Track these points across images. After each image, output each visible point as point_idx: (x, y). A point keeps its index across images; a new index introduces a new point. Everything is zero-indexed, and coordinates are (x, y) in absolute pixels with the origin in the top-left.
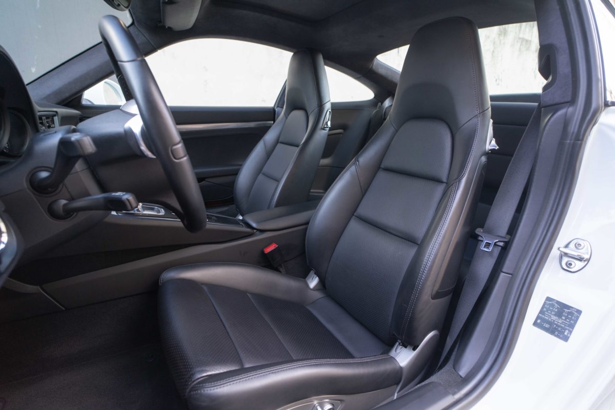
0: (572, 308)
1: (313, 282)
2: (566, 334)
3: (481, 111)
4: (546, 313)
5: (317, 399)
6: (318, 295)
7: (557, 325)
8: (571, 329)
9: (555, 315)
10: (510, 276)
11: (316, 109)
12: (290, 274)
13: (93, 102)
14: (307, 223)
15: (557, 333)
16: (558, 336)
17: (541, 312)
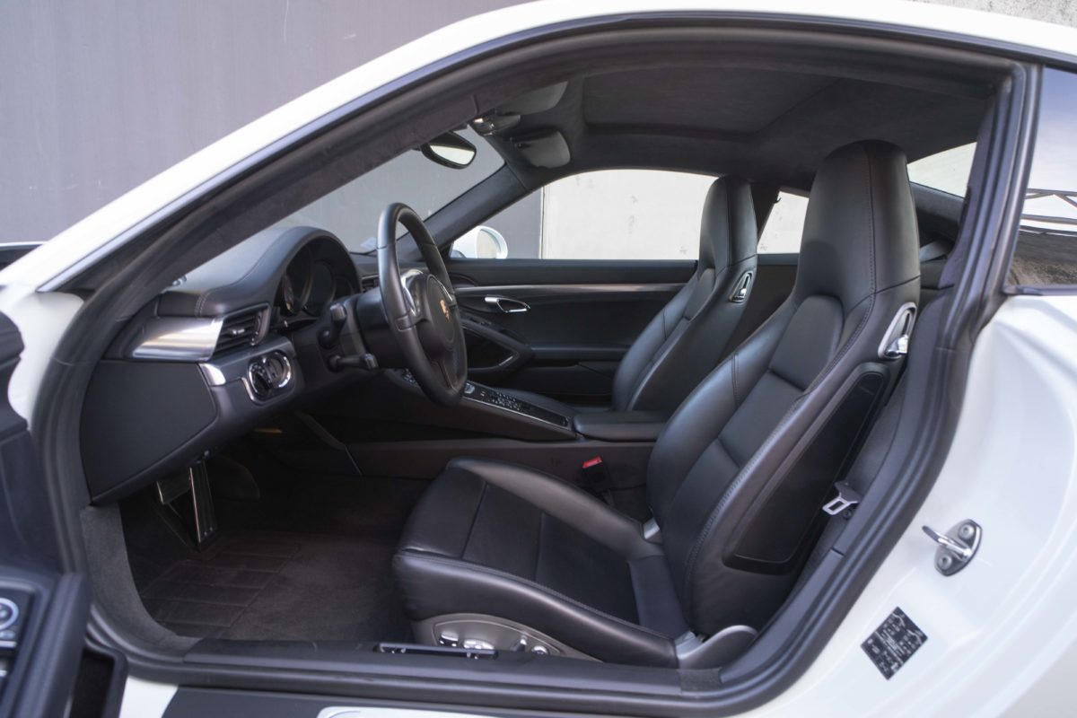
0: (918, 630)
1: (651, 531)
2: (893, 668)
3: (878, 290)
4: (885, 631)
5: (528, 631)
6: (652, 551)
7: (889, 654)
8: (902, 662)
9: (894, 637)
10: (840, 556)
11: (726, 269)
12: (619, 508)
13: (463, 253)
14: (654, 440)
15: (882, 664)
16: (881, 669)
17: (880, 630)
